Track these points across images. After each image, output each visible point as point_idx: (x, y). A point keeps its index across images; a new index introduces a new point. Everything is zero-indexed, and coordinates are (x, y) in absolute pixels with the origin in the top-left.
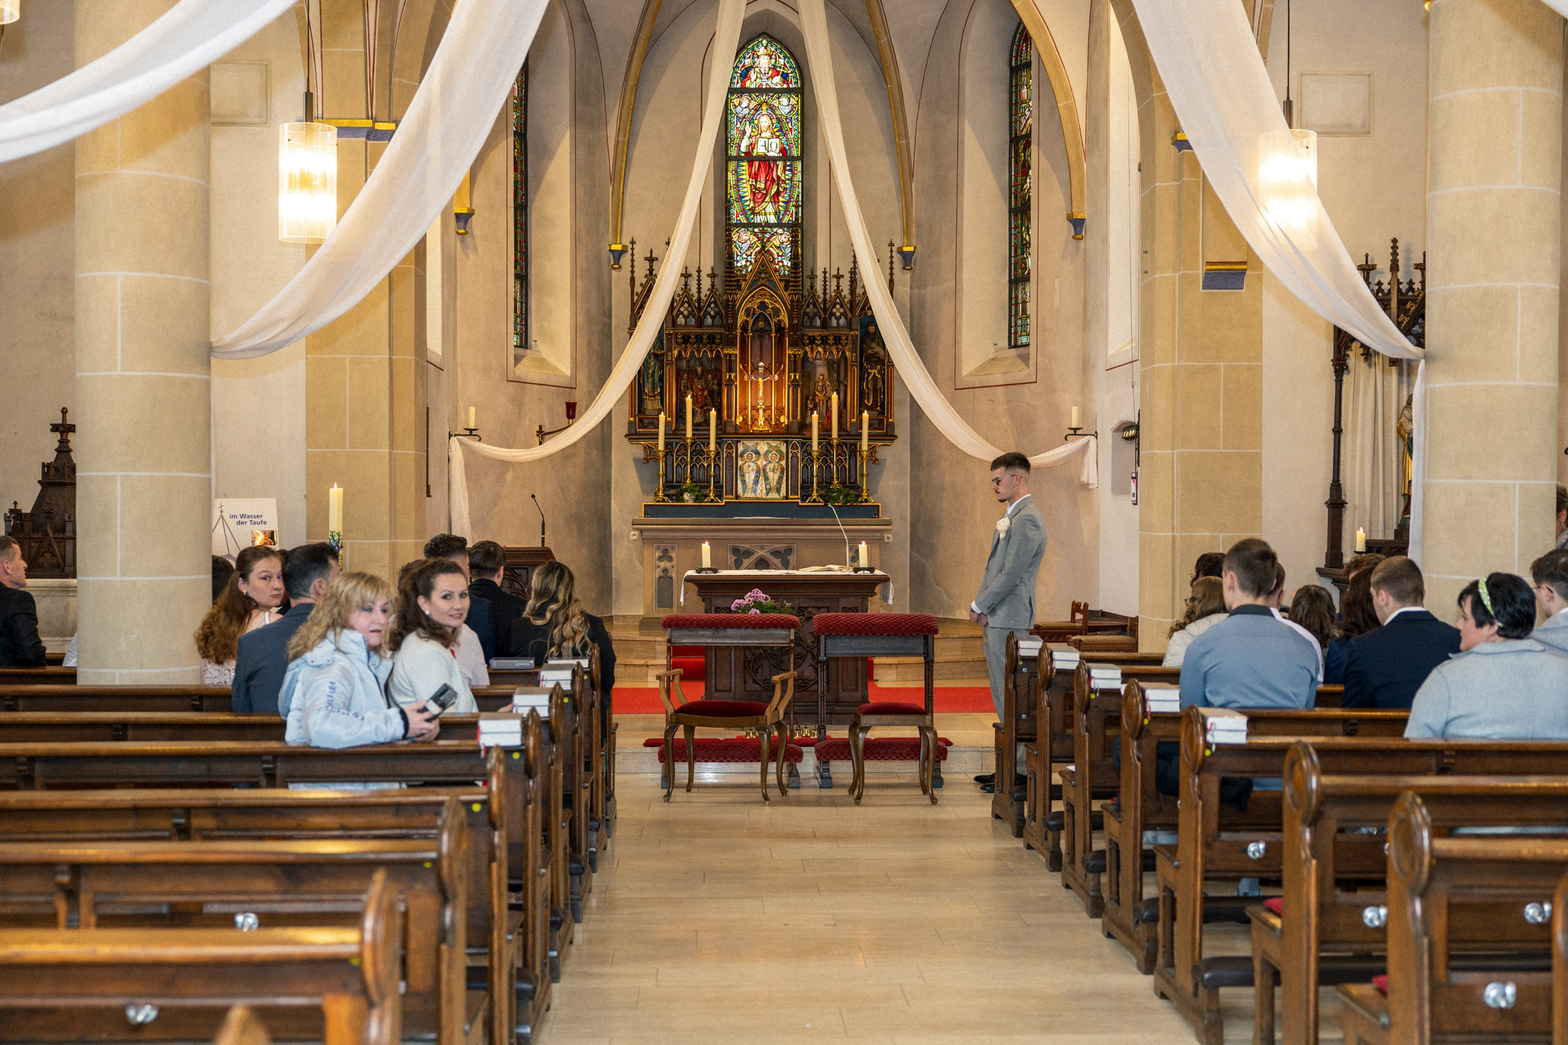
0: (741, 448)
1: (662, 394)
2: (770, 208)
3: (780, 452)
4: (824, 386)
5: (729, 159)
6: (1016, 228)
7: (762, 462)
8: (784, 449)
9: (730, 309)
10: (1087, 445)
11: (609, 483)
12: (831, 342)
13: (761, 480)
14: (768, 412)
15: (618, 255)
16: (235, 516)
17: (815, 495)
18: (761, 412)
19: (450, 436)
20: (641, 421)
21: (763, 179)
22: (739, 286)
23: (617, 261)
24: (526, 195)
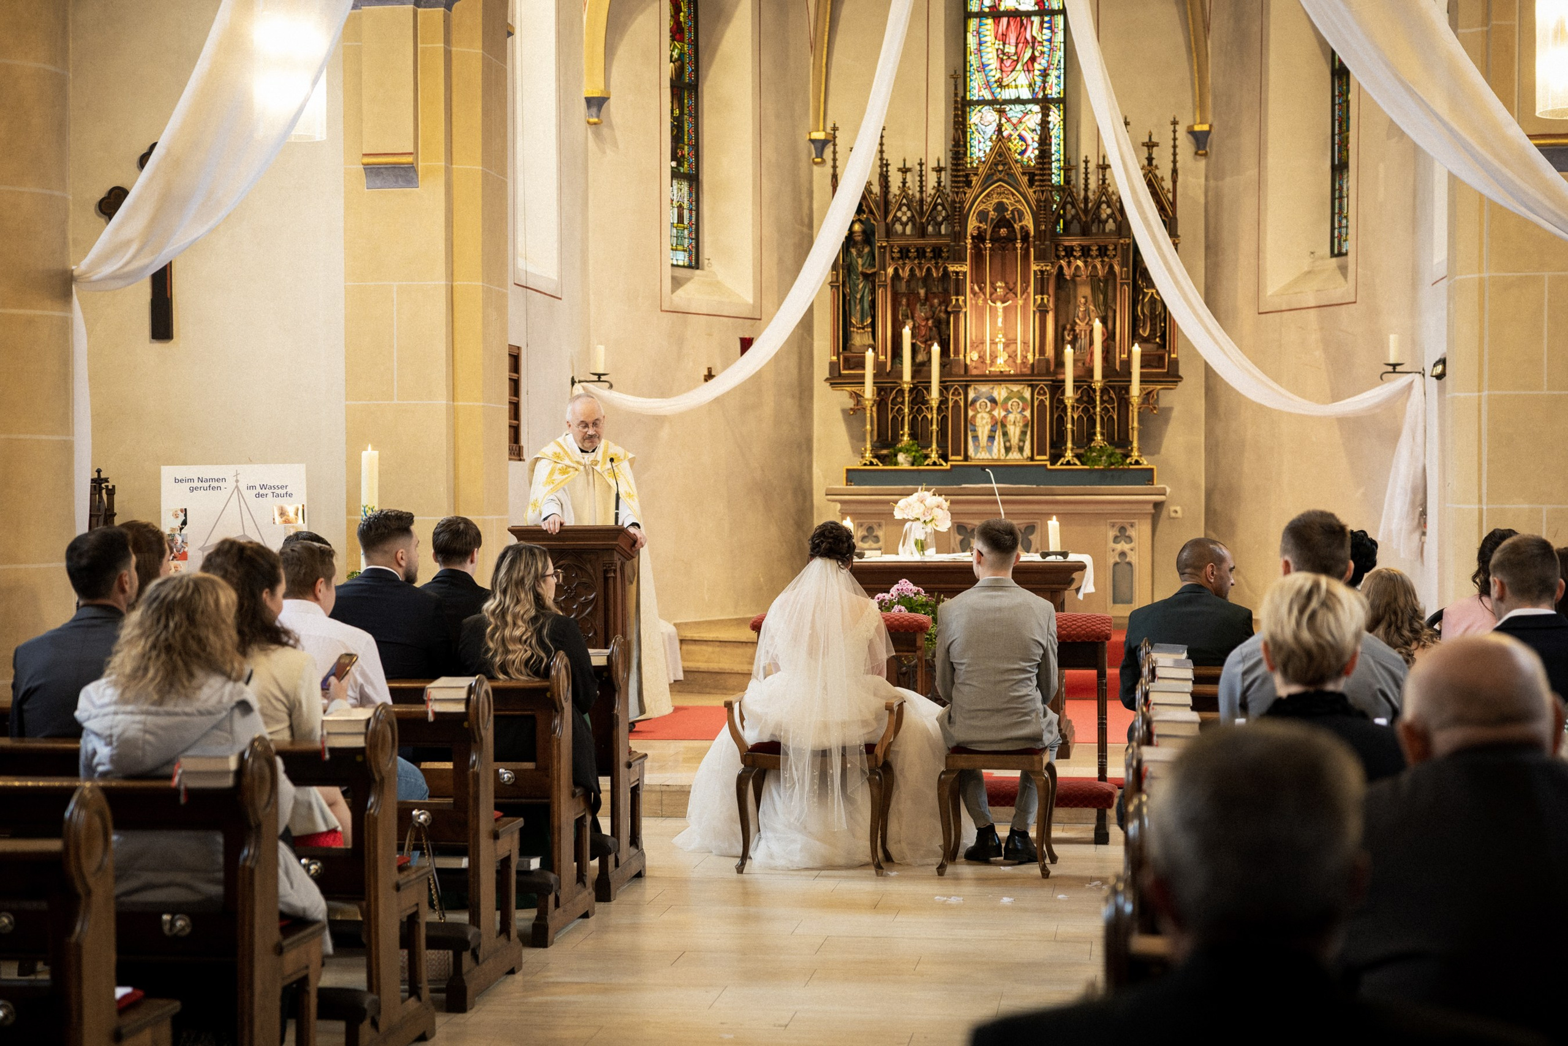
0: (971, 395)
1: (873, 325)
2: (1022, 79)
3: (1022, 398)
4: (1087, 312)
5: (968, 15)
6: (1341, 95)
7: (999, 413)
8: (1027, 394)
9: (957, 215)
10: (1410, 386)
11: (809, 441)
12: (1094, 253)
13: (998, 435)
14: (1012, 347)
15: (820, 146)
16: (254, 487)
17: (1069, 455)
18: (1000, 347)
19: (573, 383)
20: (846, 360)
21: (1013, 41)
22: (968, 184)
23: (820, 153)
24: (696, 70)
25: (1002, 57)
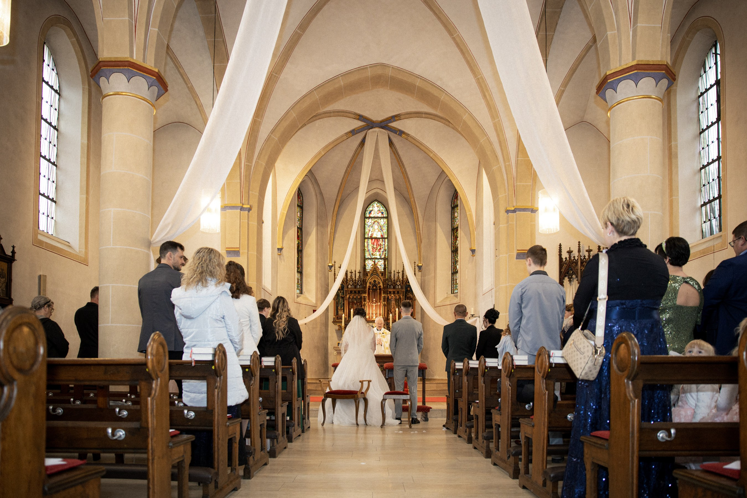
1: (344, 309)
2: (378, 253)
4: (394, 307)
5: (365, 238)
6: (454, 256)
9: (364, 282)
10: (476, 320)
11: (328, 337)
12: (396, 293)
15: (331, 267)
18: (374, 314)
20: (337, 317)
21: (376, 245)
22: (367, 275)
23: (330, 269)
24: (302, 247)
25: (373, 248)
